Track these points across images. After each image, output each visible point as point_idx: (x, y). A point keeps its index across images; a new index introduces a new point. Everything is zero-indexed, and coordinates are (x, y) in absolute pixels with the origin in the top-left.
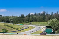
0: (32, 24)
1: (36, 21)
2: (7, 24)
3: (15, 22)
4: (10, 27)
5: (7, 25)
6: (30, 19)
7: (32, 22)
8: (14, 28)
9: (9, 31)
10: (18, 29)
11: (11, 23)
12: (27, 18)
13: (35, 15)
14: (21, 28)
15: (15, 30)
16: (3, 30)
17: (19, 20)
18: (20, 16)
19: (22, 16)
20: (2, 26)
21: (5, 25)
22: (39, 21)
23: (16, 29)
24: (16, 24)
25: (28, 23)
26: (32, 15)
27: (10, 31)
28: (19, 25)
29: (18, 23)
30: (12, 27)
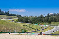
0: (51, 24)
1: (55, 21)
2: (26, 24)
3: (34, 22)
4: (29, 27)
5: (26, 26)
6: (50, 19)
7: (51, 22)
8: (33, 28)
9: (28, 31)
10: (37, 29)
12: (46, 19)
13: (55, 15)
14: (40, 29)
15: (34, 30)
17: (38, 20)
18: (39, 17)
19: (42, 16)
20: (21, 26)
21: (24, 25)
22: (58, 22)
23: (36, 29)
24: (35, 24)
25: (47, 24)
27: (30, 31)
28: (38, 25)
29: (37, 23)
30: (31, 28)
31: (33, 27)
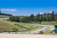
0: (41, 24)
2: (17, 23)
3: (25, 22)
4: (20, 26)
5: (17, 25)
6: (40, 19)
8: (24, 28)
9: (19, 30)
10: (28, 28)
11: (21, 23)
12: (36, 18)
13: (45, 14)
14: (30, 28)
15: (25, 29)
16: (14, 29)
17: (29, 20)
18: (30, 16)
19: (32, 16)
20: (12, 25)
21: (15, 24)
22: (48, 21)
23: (26, 28)
24: (26, 23)
26: (42, 15)
27: (21, 30)
28: (29, 24)
29: (28, 23)
30: (22, 27)
31: (24, 26)
